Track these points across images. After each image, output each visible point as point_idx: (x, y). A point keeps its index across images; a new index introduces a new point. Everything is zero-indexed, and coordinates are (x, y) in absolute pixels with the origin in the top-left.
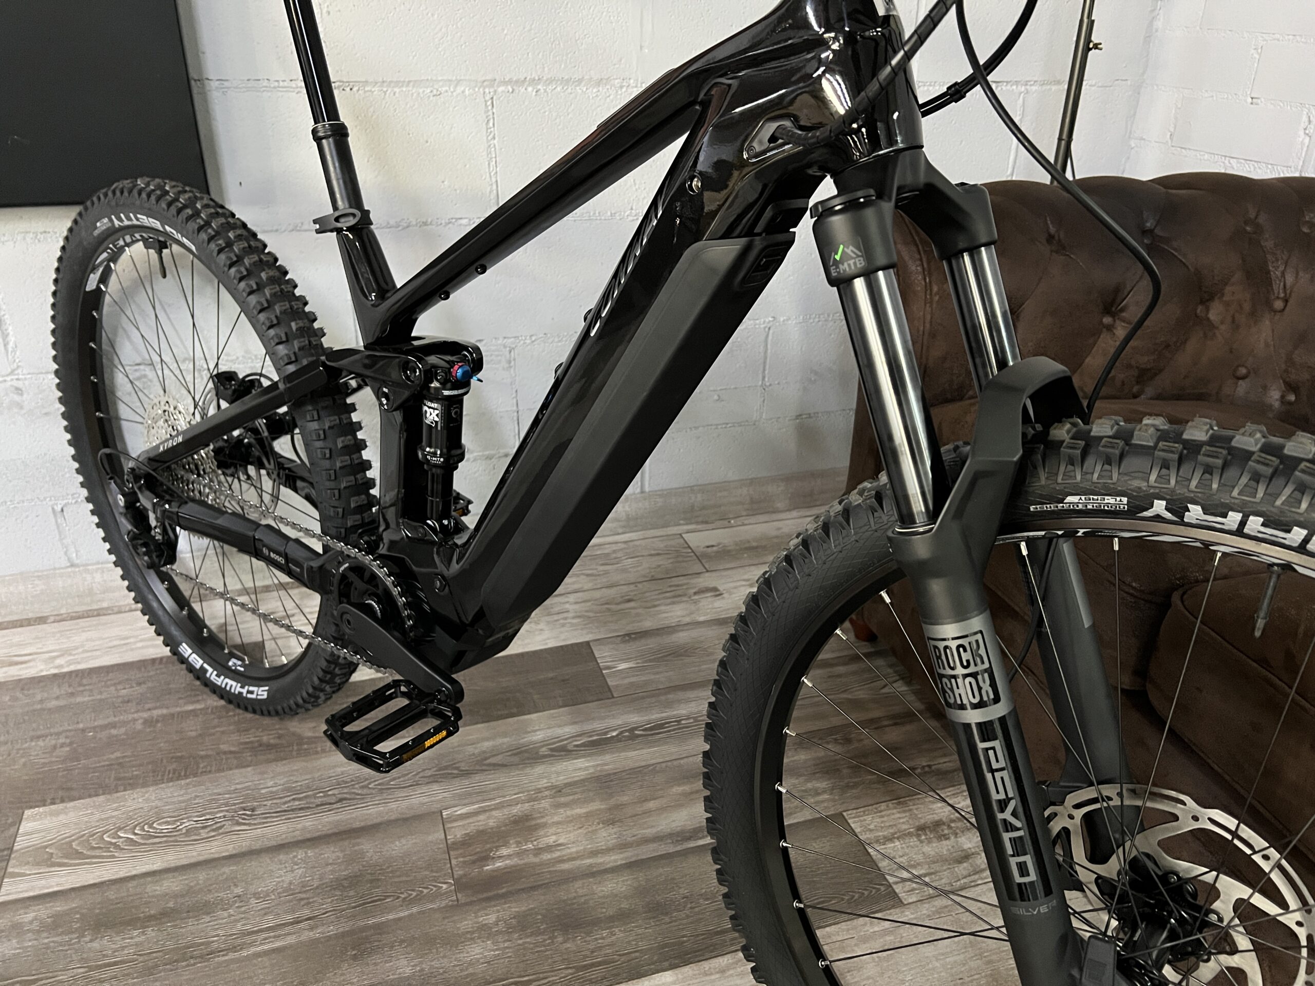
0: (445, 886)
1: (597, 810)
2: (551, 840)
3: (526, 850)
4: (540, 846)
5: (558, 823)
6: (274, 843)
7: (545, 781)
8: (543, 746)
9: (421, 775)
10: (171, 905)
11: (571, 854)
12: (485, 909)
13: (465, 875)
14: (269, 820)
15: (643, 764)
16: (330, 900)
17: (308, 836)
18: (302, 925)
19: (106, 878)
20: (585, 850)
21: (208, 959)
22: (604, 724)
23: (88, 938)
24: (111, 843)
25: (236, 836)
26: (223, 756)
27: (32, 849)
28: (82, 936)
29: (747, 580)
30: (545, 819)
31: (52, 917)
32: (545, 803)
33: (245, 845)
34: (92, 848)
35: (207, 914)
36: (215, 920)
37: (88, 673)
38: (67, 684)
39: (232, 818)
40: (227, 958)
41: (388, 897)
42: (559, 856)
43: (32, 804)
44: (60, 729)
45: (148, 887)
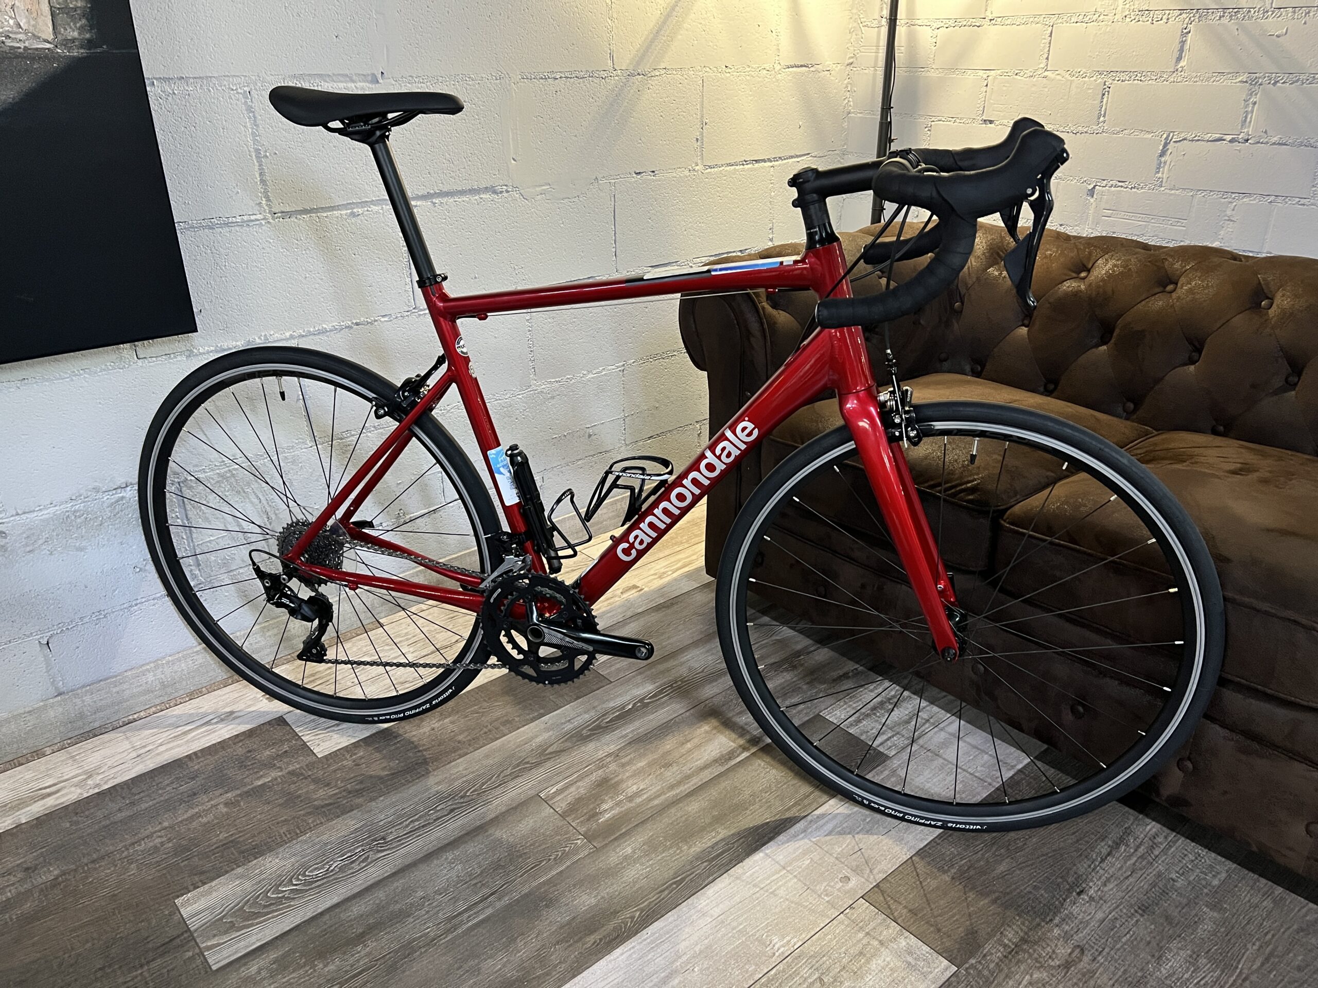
0: (579, 842)
1: (653, 760)
2: (635, 788)
3: (621, 801)
4: (629, 795)
5: (631, 776)
6: (422, 855)
7: (602, 752)
8: (583, 729)
9: (502, 775)
10: (371, 921)
11: (655, 793)
12: (619, 846)
13: (589, 830)
14: (402, 842)
15: (665, 721)
16: (498, 877)
17: (446, 842)
18: (489, 900)
19: (298, 921)
20: (662, 787)
21: (436, 944)
22: (618, 702)
23: (321, 966)
24: (280, 898)
25: (386, 860)
26: (323, 810)
27: (208, 924)
28: (313, 967)
29: (655, 574)
30: (620, 777)
31: (274, 963)
32: (613, 767)
33: (399, 863)
34: (265, 906)
35: (409, 916)
36: (418, 919)
37: (132, 783)
38: (119, 797)
39: (371, 849)
40: (448, 938)
41: (541, 862)
42: (648, 797)
43: (177, 894)
44: (147, 832)
45: (341, 915)
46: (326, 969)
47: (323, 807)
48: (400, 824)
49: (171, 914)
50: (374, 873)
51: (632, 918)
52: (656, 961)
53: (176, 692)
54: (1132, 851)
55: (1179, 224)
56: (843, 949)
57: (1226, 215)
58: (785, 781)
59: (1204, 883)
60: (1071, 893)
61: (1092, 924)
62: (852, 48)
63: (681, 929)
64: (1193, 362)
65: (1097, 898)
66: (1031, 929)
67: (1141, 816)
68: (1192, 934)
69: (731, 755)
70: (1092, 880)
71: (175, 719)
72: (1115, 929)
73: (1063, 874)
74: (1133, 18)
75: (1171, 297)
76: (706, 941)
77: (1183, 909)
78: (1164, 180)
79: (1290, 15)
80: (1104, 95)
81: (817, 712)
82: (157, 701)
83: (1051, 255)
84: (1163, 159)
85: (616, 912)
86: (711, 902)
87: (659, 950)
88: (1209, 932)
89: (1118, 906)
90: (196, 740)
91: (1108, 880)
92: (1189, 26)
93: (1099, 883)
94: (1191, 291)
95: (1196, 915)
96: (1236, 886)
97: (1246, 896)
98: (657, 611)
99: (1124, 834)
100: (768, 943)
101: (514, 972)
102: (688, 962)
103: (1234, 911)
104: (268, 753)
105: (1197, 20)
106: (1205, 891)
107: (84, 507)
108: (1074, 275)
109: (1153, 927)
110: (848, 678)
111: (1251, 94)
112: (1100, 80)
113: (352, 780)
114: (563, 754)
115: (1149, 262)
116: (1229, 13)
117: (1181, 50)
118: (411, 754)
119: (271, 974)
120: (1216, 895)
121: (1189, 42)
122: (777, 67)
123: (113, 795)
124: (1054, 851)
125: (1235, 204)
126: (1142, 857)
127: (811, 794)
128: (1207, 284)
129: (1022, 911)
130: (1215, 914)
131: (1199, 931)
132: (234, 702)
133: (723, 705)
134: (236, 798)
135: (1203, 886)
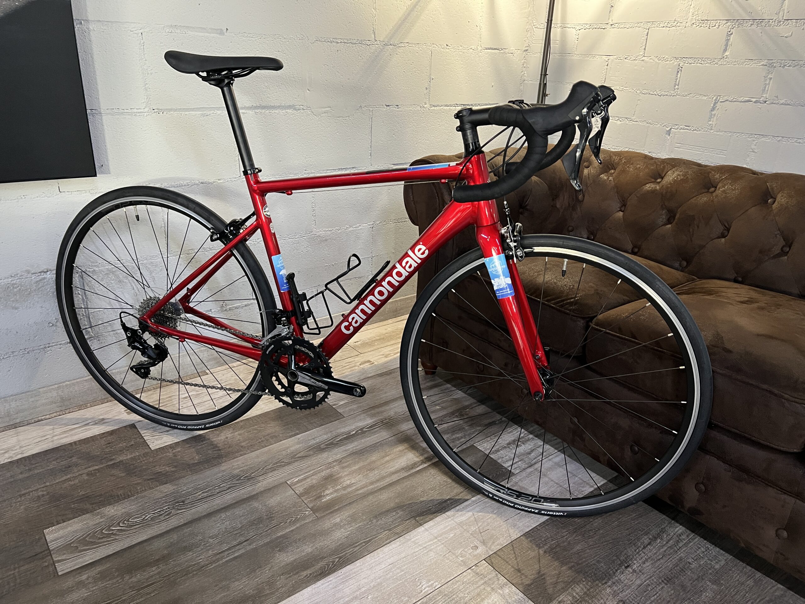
0: (307, 512)
1: (363, 466)
2: (348, 482)
3: (338, 489)
4: (344, 486)
5: (347, 475)
6: (205, 513)
7: (331, 459)
8: (322, 444)
9: (265, 468)
10: (166, 552)
11: (361, 486)
12: (333, 516)
13: (314, 505)
14: (195, 504)
15: (374, 442)
16: (251, 531)
17: (223, 506)
18: (245, 543)
19: (118, 549)
20: (366, 483)
21: (204, 569)
22: (346, 429)
23: (127, 578)
24: (110, 534)
25: (181, 516)
26: (149, 481)
27: (61, 547)
28: (123, 578)
29: (383, 355)
30: (340, 475)
31: (98, 574)
32: (337, 468)
33: (190, 518)
34: (100, 538)
35: (190, 551)
36: (195, 553)
37: (32, 457)
38: (22, 465)
39: (173, 508)
40: (212, 567)
41: (281, 523)
42: (356, 488)
43: (45, 526)
44: (35, 488)
45: (147, 548)
46: (131, 580)
47: (148, 480)
48: (195, 494)
49: (40, 539)
50: (174, 522)
51: (333, 562)
52: (344, 590)
53: (70, 404)
54: (665, 543)
55: (722, 153)
56: (467, 592)
57: (751, 149)
58: (446, 484)
59: (710, 567)
60: (621, 566)
61: (633, 587)
62: (527, 41)
63: (363, 571)
64: (723, 236)
65: (638, 571)
66: (592, 588)
67: (673, 521)
68: (698, 598)
69: (414, 465)
70: (636, 560)
71: (67, 421)
72: (647, 592)
73: (618, 554)
74: (698, 25)
75: (712, 195)
76: (379, 580)
77: (693, 582)
78: (714, 126)
79: (794, 24)
80: (678, 72)
81: (472, 444)
82: (58, 409)
83: (640, 167)
84: (713, 113)
85: (323, 558)
86: (386, 556)
87: (347, 584)
88: (709, 597)
89: (651, 577)
90: (77, 434)
91: (647, 560)
92: (732, 30)
93: (640, 561)
94: (724, 191)
95: (702, 586)
96: (730, 570)
97: (736, 576)
98: (380, 376)
99: (660, 532)
100: (419, 584)
101: (251, 591)
102: (365, 592)
103: (728, 585)
104: (121, 445)
105: (737, 27)
106: (710, 571)
107: (19, 282)
108: (653, 180)
109: (672, 592)
110: (495, 424)
111: (769, 73)
112: (676, 63)
113: (170, 465)
114: (306, 458)
115: (700, 173)
116: (757, 22)
117: (727, 45)
118: (211, 452)
119: (95, 580)
120: (717, 575)
121: (731, 40)
122: (480, 48)
123: (19, 464)
124: (613, 539)
125: (756, 141)
126: (670, 547)
127: (461, 493)
128: (735, 188)
129: (588, 576)
130: (715, 587)
131: (703, 597)
132: (107, 413)
133: (414, 435)
134: (95, 471)
135: (709, 569)
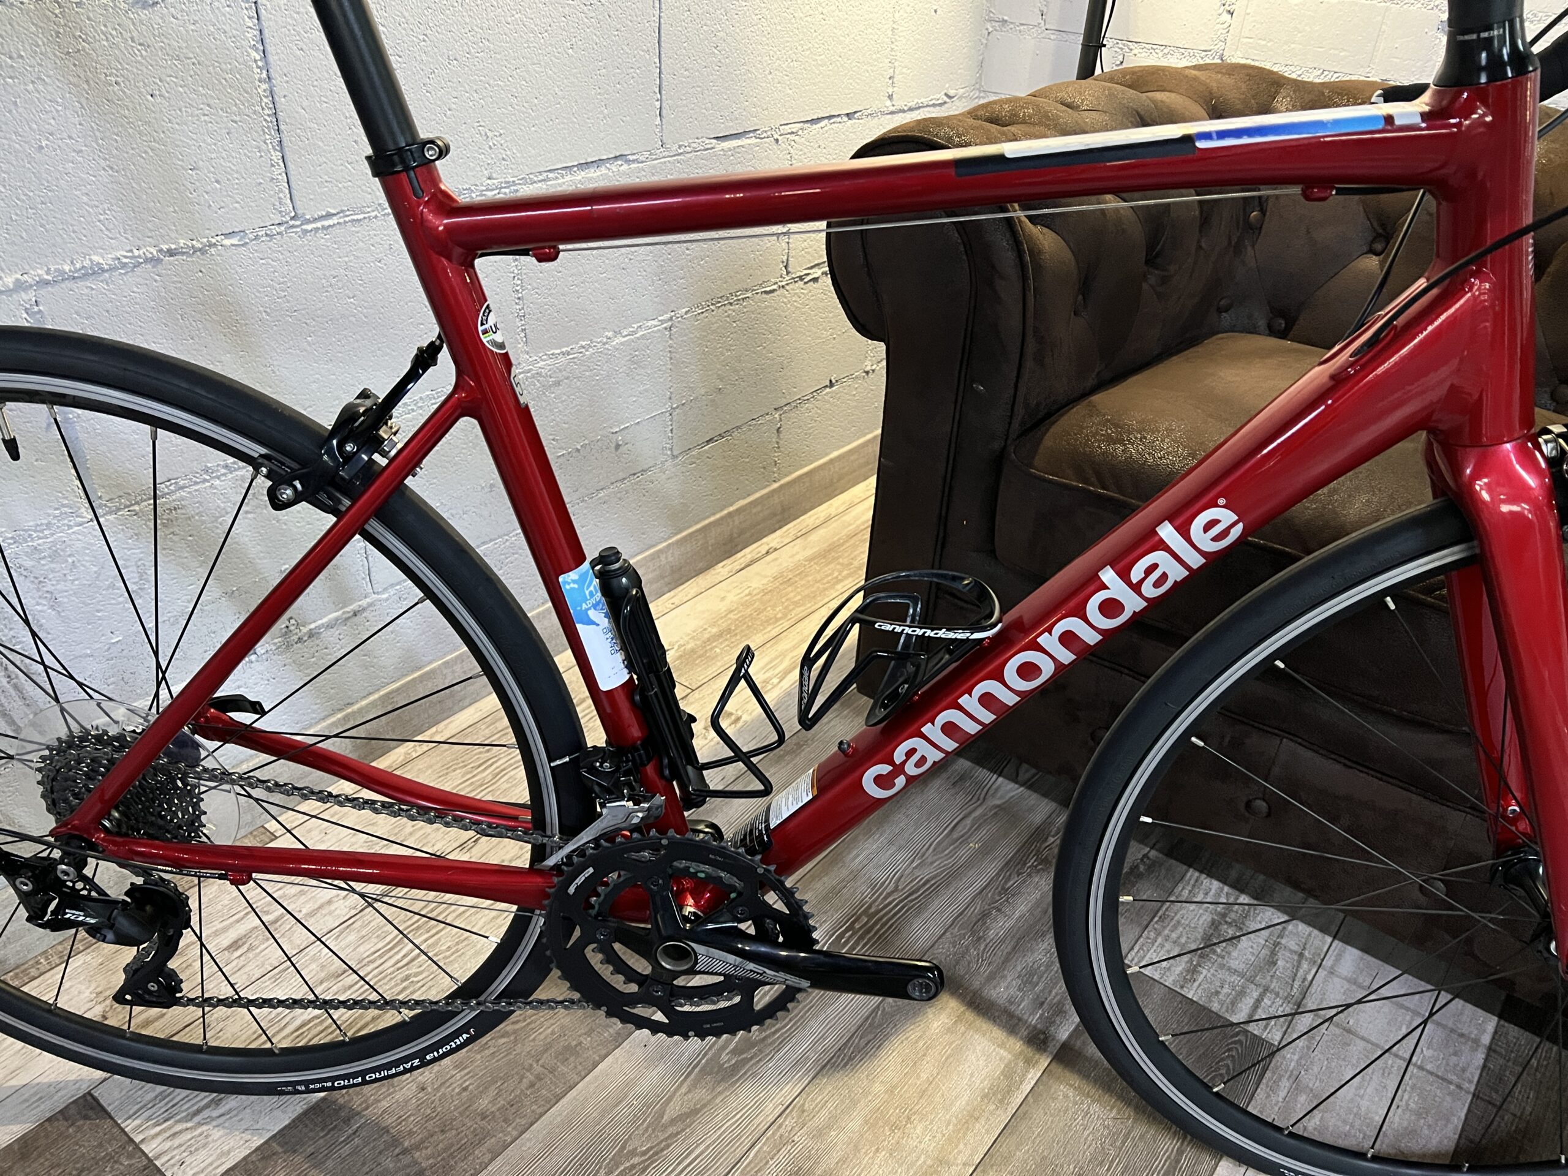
133: (957, 963)
